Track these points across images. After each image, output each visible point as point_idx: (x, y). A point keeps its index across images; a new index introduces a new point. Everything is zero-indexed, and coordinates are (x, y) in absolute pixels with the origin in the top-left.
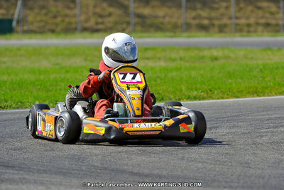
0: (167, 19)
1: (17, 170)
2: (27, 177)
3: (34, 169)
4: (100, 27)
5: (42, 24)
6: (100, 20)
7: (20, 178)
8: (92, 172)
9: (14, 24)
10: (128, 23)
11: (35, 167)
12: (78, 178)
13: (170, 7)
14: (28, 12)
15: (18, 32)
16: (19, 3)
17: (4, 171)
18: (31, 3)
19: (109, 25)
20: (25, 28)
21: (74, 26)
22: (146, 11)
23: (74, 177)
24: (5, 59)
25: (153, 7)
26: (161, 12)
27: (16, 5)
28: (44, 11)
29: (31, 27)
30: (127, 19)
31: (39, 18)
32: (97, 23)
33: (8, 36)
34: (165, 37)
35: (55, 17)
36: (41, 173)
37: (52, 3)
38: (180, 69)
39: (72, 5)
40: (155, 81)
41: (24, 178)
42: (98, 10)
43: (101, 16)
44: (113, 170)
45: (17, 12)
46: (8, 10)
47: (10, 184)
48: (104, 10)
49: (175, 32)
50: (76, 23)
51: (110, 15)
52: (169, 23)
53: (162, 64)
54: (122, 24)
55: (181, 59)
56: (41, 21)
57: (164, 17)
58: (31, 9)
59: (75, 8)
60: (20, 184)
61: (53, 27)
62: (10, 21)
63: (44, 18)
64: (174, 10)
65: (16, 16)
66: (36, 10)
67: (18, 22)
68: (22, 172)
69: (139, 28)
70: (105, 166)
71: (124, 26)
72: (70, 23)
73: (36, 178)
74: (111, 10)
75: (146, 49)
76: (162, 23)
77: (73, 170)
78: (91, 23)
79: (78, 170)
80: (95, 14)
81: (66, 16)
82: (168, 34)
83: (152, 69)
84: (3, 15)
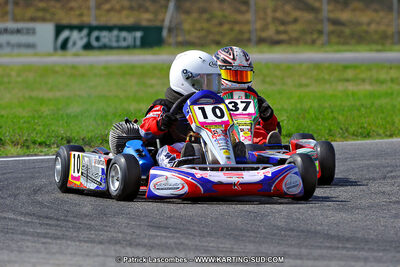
0: (373, 27)
1: (171, 232)
2: (186, 242)
3: (194, 231)
4: (283, 37)
5: (203, 33)
6: (282, 28)
7: (175, 243)
8: (275, 235)
9: (165, 33)
10: (320, 32)
11: (196, 228)
12: (254, 242)
13: (376, 11)
14: (183, 17)
15: (170, 45)
16: (172, 5)
17: (154, 233)
18: (187, 5)
19: (294, 35)
20: (180, 39)
21: (246, 36)
22: (345, 16)
23: (250, 242)
24: (153, 81)
25: (354, 10)
26: (364, 18)
27: (166, 7)
28: (205, 16)
29: (187, 38)
30: (319, 27)
31: (198, 26)
32: (278, 32)
33: (156, 50)
34: (371, 50)
35: (221, 24)
36: (204, 236)
37: (216, 5)
38: (392, 94)
39: (244, 8)
40: (359, 110)
41: (182, 243)
42: (279, 14)
43: (283, 23)
44: (302, 231)
45: (168, 17)
46: (156, 13)
47: (163, 251)
48: (288, 14)
49: (383, 44)
50: (250, 32)
51: (296, 21)
52: (376, 32)
53: (368, 87)
54: (311, 33)
55: (392, 80)
56: (202, 29)
57: (369, 24)
58: (188, 12)
59: (247, 11)
60: (176, 251)
61: (218, 38)
62: (160, 29)
63: (205, 25)
64: (381, 14)
65: (167, 23)
66: (195, 15)
67: (170, 30)
68: (178, 235)
69: (334, 39)
70: (292, 226)
71: (315, 36)
72: (241, 32)
73: (198, 243)
74: (297, 14)
75: (345, 68)
76: (367, 32)
77: (248, 231)
78: (270, 33)
79: (254, 232)
80: (275, 19)
81: (236, 22)
82: (374, 47)
83: (353, 94)
84: (149, 20)
